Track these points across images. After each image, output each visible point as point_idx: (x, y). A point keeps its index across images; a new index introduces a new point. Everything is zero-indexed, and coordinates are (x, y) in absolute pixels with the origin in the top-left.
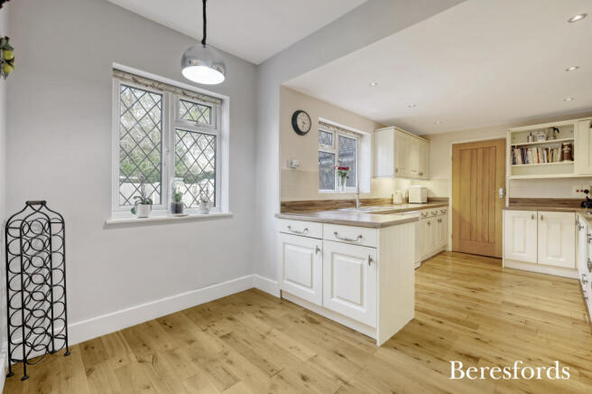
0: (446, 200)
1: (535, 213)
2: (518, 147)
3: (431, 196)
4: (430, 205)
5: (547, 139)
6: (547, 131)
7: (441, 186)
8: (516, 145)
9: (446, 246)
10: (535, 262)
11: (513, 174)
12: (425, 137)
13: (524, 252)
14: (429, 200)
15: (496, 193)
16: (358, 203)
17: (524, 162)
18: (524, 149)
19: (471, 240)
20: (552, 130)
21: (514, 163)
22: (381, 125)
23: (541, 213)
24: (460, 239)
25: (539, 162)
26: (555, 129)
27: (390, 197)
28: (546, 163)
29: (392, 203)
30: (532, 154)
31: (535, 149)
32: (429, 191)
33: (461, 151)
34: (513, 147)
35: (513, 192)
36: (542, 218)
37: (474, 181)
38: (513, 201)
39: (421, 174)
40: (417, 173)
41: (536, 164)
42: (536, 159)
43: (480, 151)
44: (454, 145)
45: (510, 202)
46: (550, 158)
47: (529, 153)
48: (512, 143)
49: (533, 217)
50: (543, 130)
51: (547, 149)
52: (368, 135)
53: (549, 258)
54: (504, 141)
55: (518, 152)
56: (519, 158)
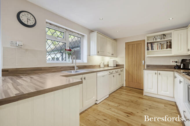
0: (123, 65)
1: (156, 72)
2: (150, 43)
3: (118, 64)
4: (117, 68)
5: (161, 39)
6: (161, 36)
7: (121, 60)
8: (149, 42)
9: (123, 84)
10: (157, 93)
11: (148, 55)
12: (115, 40)
13: (152, 89)
14: (117, 65)
15: (141, 62)
16: (76, 68)
17: (152, 50)
18: (152, 44)
19: (132, 82)
20: (163, 35)
21: (148, 50)
22: (92, 31)
23: (159, 72)
24: (128, 81)
25: (158, 49)
26: (164, 35)
27: (99, 64)
28: (161, 50)
29: (100, 67)
30: (155, 46)
31: (156, 44)
32: (117, 62)
33: (128, 45)
34: (148, 43)
35: (148, 62)
36: (159, 74)
37: (133, 58)
38: (148, 66)
39: (112, 55)
40: (111, 54)
41: (157, 50)
42: (157, 48)
43: (136, 45)
44: (126, 43)
45: (147, 67)
46: (162, 47)
47: (154, 45)
48: (147, 41)
49: (156, 74)
50: (160, 35)
51: (161, 44)
52: (86, 35)
53: (162, 92)
54: (144, 41)
55: (149, 45)
56: (150, 48)
